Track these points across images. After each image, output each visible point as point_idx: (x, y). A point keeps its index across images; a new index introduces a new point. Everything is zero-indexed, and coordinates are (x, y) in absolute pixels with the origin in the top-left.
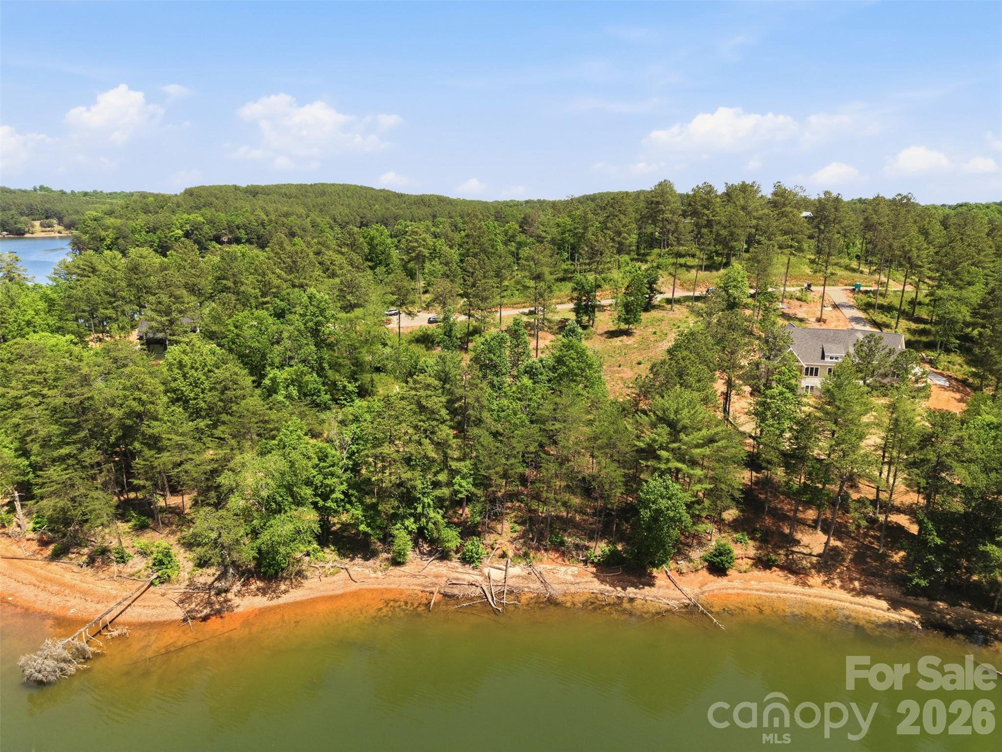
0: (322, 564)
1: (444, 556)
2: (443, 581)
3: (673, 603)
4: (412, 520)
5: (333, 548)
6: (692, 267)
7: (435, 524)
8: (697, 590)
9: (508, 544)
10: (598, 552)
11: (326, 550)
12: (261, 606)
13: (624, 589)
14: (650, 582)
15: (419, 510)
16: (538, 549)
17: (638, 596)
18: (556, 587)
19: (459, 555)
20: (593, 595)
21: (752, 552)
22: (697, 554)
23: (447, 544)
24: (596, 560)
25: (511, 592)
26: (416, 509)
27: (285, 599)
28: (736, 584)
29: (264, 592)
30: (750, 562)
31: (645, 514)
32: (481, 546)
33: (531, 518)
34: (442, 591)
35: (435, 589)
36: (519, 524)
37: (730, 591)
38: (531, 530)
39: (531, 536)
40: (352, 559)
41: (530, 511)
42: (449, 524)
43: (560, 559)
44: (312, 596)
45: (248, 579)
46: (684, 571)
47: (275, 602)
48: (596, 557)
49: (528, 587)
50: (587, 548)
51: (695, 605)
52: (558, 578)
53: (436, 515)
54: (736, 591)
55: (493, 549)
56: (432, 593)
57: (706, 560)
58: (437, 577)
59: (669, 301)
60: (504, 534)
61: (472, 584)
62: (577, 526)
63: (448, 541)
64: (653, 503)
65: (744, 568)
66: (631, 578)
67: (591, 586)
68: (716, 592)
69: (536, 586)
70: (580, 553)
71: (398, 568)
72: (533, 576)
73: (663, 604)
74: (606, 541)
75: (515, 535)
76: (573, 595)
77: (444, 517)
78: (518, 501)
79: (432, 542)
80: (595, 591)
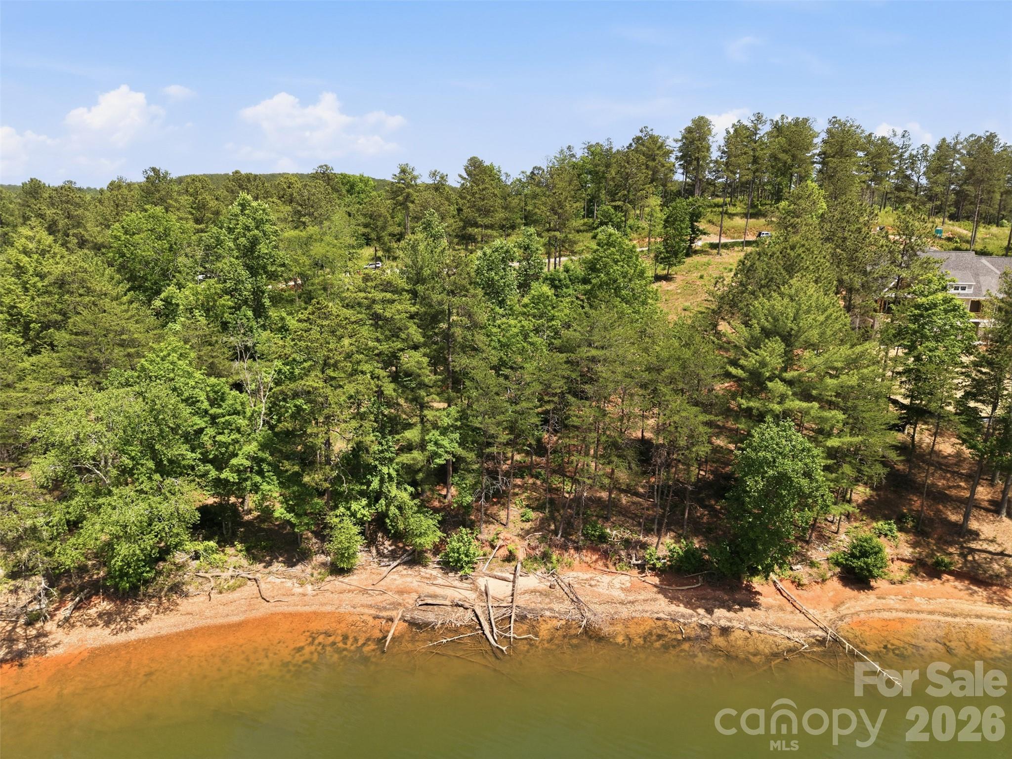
0: (217, 572)
1: (415, 559)
2: (410, 600)
3: (798, 637)
4: (364, 502)
5: (239, 547)
6: (734, 215)
7: (400, 508)
8: (831, 615)
9: (517, 539)
10: (663, 551)
11: (229, 550)
12: (97, 644)
13: (710, 612)
14: (750, 600)
15: (375, 484)
16: (564, 548)
17: (735, 624)
18: (599, 609)
19: (438, 558)
20: (659, 623)
21: (907, 551)
22: (819, 554)
23: (418, 540)
24: (659, 565)
25: (522, 618)
26: (369, 483)
27: (141, 632)
28: (891, 601)
29: (107, 618)
30: (906, 566)
31: (755, 484)
32: (475, 543)
33: (552, 501)
34: (408, 617)
35: (397, 614)
36: (533, 509)
37: (886, 615)
38: (553, 518)
39: (553, 527)
40: (269, 564)
41: (551, 490)
42: (422, 508)
43: (600, 563)
44: (189, 626)
45: (88, 598)
46: (805, 581)
47: (122, 638)
48: (658, 559)
49: (551, 610)
50: (644, 546)
51: (835, 640)
52: (600, 595)
53: (403, 495)
54: (894, 614)
55: (493, 547)
56: (391, 620)
57: (837, 564)
58: (401, 592)
59: (714, 246)
60: (510, 525)
61: (457, 605)
62: (624, 512)
63: (420, 535)
64: (769, 464)
65: (898, 576)
66: (718, 592)
67: (655, 607)
68: (862, 616)
69: (564, 606)
70: (633, 553)
71: (341, 578)
72: (558, 591)
73: (781, 638)
74: (673, 534)
75: (527, 526)
76: (626, 622)
77: (413, 496)
78: (532, 476)
79: (398, 537)
80: (661, 615)
